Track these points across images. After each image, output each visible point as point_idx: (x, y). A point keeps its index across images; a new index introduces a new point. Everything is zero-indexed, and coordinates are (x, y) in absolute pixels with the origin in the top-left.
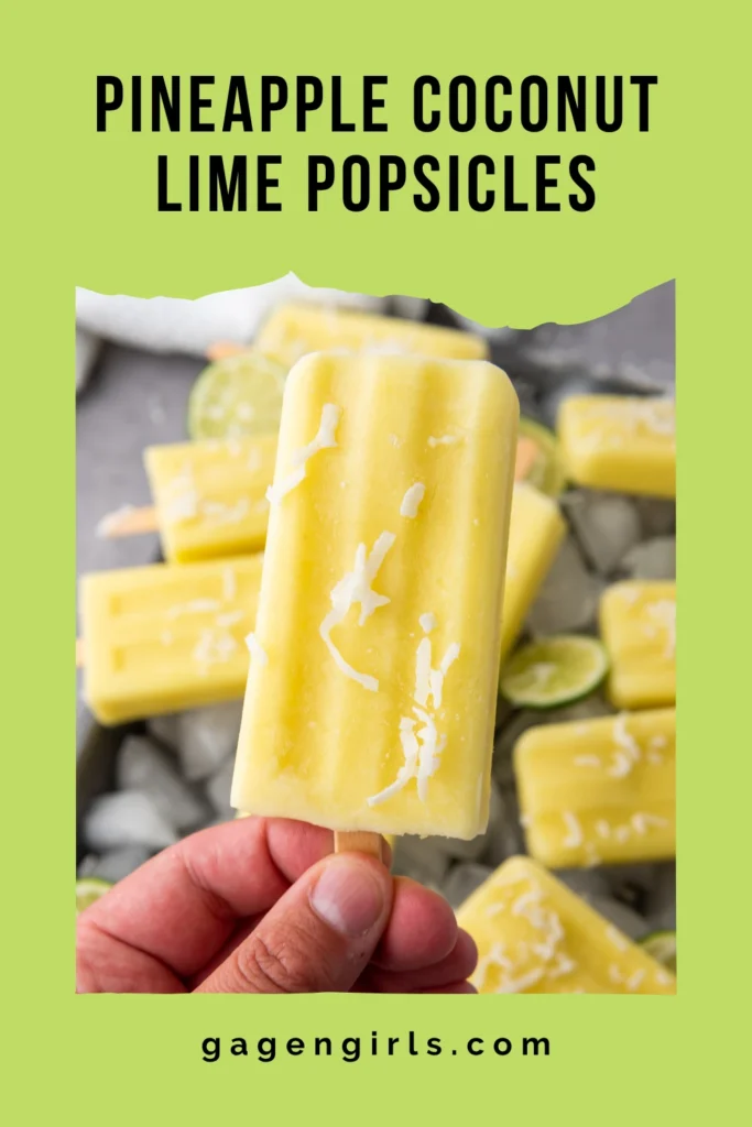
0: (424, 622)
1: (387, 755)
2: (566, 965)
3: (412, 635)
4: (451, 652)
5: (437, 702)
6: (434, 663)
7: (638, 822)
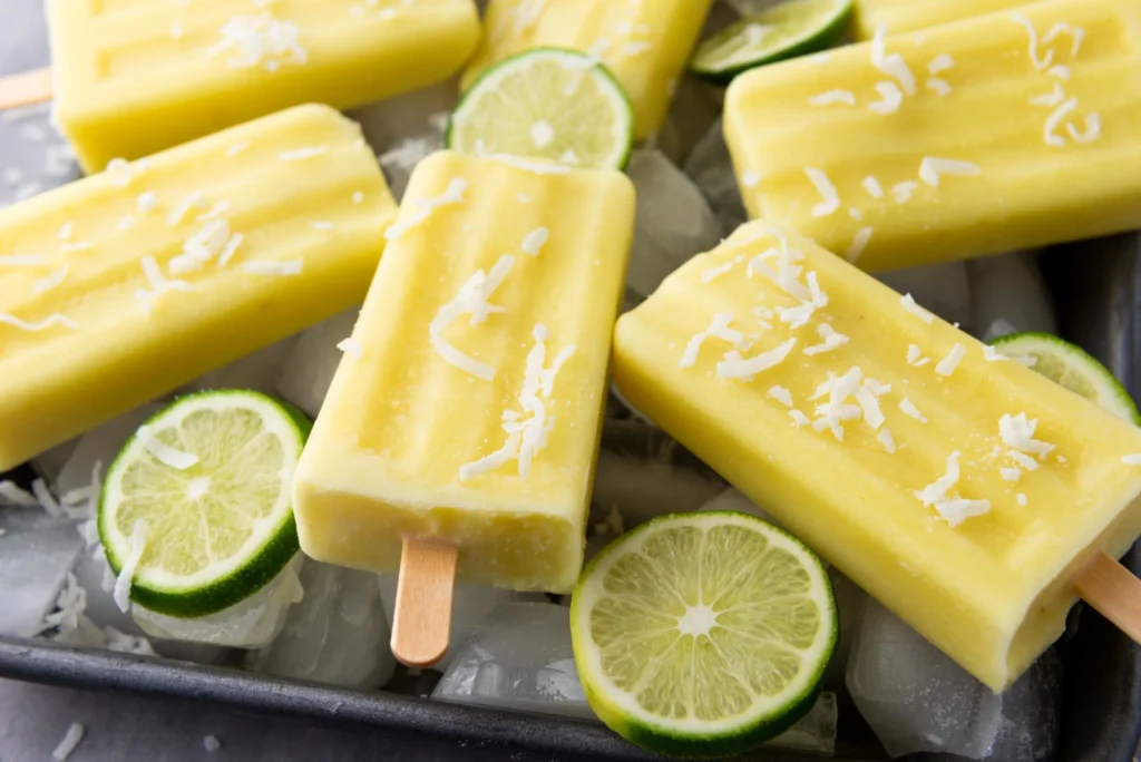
0: (538, 332)
1: (486, 441)
2: (833, 339)
3: (524, 345)
4: (565, 353)
5: (547, 391)
6: (546, 365)
7: (928, 171)
